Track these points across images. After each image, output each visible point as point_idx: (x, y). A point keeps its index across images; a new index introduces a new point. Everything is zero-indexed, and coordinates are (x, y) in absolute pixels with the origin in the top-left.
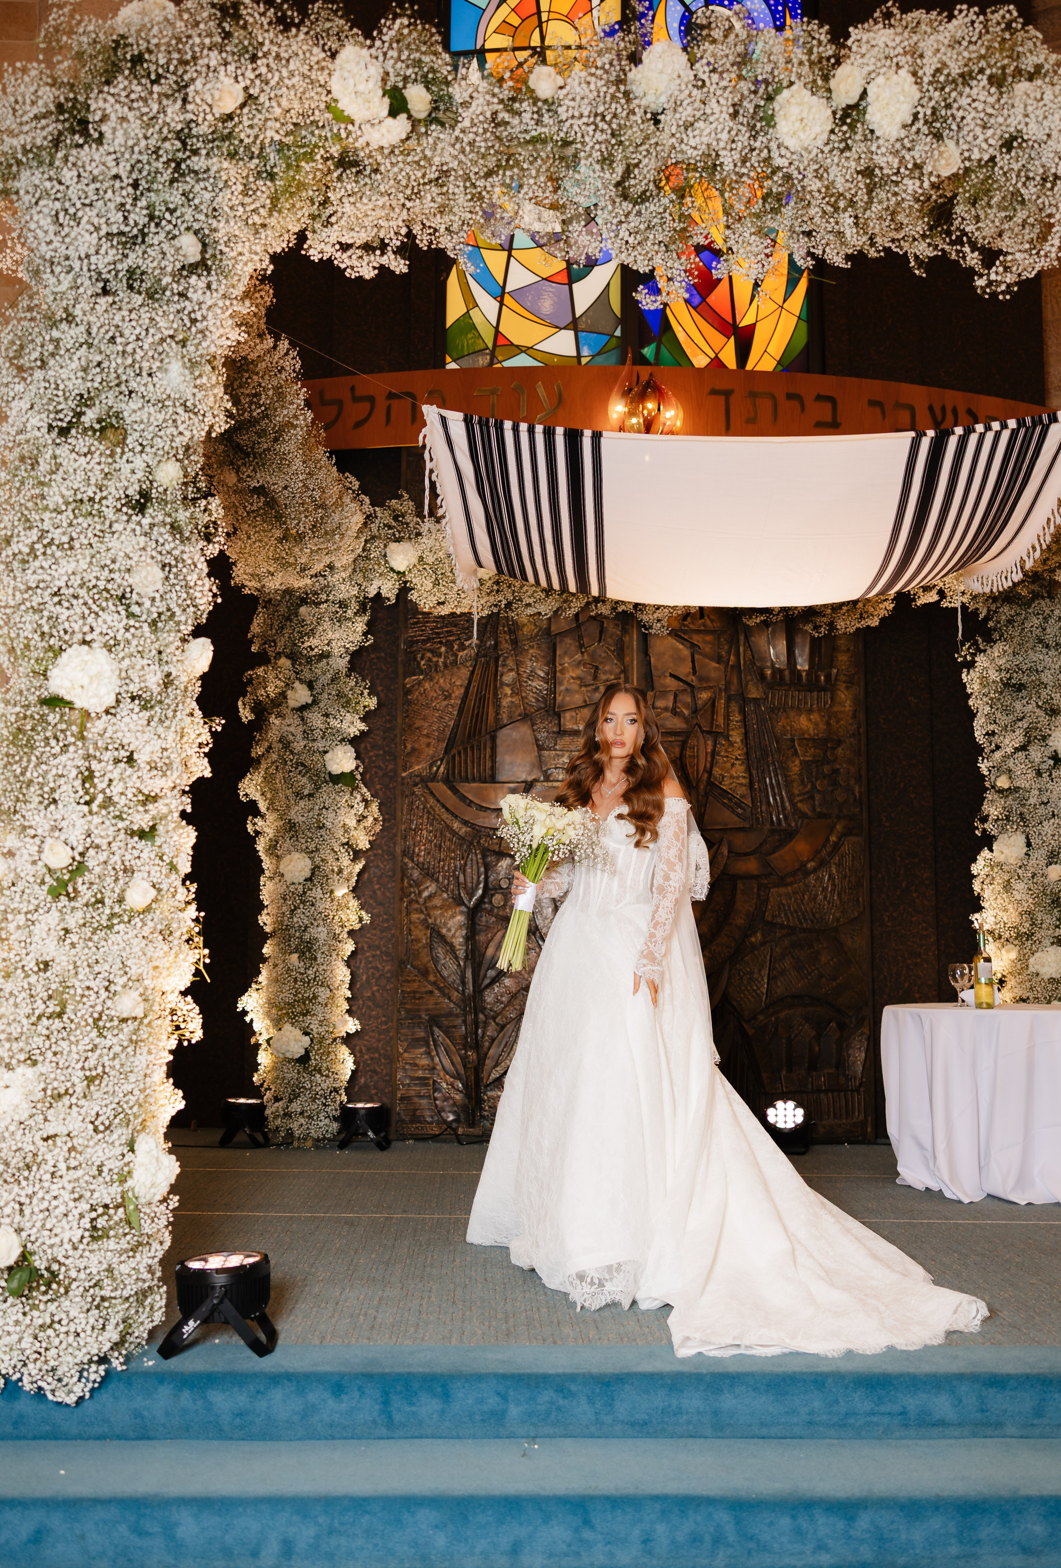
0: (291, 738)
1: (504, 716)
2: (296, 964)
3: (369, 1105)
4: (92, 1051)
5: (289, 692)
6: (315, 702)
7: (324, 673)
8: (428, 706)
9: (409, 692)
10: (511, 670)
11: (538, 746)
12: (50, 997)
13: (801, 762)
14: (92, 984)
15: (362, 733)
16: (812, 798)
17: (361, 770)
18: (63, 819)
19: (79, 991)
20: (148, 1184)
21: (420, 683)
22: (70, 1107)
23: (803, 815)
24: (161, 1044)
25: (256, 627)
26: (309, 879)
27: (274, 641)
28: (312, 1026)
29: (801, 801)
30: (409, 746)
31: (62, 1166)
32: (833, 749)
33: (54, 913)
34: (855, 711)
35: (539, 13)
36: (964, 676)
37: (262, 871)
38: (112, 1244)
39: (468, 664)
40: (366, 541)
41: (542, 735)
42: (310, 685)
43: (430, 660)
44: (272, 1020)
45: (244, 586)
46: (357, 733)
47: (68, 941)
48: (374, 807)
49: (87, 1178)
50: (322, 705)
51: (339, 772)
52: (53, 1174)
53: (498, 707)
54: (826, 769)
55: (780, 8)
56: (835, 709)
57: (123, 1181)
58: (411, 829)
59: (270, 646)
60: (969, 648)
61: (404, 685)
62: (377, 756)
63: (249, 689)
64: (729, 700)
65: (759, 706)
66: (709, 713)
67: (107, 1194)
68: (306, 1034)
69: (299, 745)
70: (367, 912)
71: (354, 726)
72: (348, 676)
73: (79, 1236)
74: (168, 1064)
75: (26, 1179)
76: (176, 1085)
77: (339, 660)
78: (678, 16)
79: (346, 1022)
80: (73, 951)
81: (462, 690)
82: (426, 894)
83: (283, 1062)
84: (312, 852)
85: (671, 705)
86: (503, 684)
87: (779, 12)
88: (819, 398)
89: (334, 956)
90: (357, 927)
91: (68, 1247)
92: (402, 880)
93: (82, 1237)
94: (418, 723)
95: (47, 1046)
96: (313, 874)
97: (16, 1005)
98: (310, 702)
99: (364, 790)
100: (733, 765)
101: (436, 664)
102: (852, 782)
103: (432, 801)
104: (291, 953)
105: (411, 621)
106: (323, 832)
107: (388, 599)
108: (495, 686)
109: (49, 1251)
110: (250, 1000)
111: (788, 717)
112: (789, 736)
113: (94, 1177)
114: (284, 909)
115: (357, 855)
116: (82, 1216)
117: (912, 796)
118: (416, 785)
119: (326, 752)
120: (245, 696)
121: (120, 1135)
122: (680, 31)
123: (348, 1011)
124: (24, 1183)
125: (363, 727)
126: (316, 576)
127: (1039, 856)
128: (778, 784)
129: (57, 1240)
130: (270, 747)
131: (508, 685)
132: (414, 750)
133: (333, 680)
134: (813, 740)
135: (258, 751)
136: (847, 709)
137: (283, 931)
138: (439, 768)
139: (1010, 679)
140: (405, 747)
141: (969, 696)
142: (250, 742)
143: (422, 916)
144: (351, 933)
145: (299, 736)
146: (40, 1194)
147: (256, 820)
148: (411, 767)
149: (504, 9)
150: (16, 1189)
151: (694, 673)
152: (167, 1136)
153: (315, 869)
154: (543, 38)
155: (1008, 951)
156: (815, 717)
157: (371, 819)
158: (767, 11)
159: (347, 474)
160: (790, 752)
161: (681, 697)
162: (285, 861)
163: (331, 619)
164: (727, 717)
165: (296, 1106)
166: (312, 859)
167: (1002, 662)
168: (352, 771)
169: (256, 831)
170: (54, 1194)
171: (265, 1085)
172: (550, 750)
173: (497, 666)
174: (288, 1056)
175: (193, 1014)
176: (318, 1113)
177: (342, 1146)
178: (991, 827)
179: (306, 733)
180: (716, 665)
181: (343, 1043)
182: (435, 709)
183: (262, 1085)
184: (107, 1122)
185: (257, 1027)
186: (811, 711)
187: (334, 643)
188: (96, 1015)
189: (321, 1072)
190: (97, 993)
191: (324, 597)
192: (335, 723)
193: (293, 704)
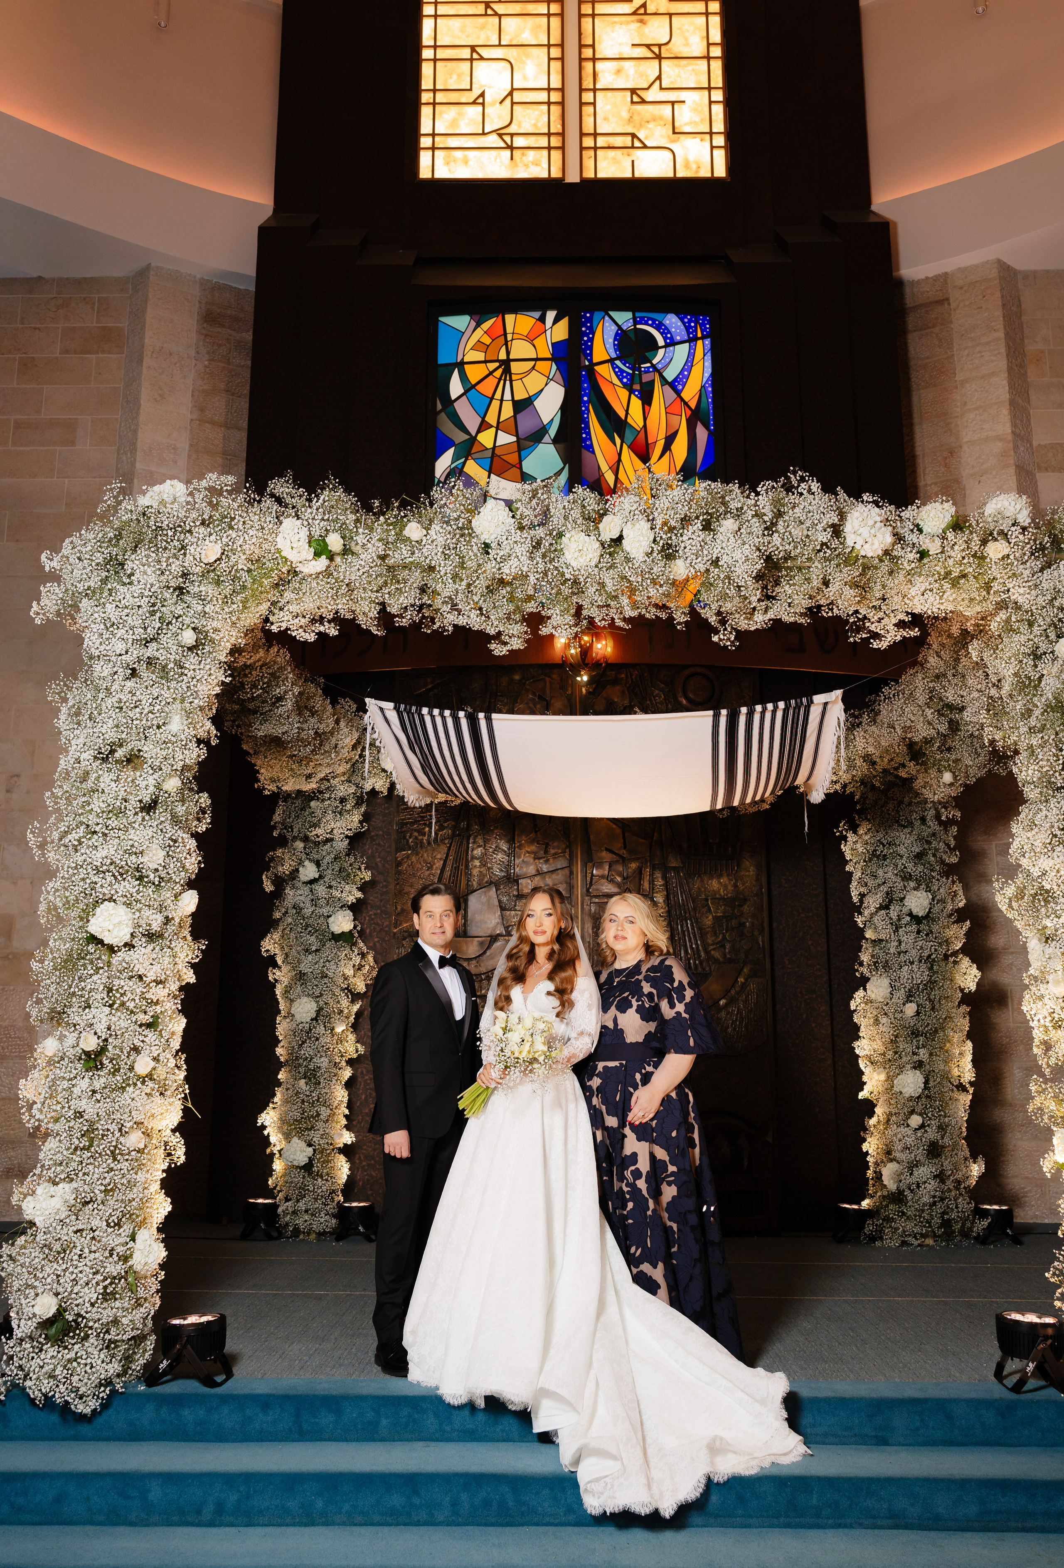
0: (302, 905)
1: (474, 883)
2: (304, 1087)
3: (362, 1204)
4: (108, 1172)
5: (301, 869)
6: (321, 877)
7: (329, 854)
8: (414, 875)
9: (399, 864)
10: (480, 846)
11: (501, 907)
12: (83, 1136)
13: (714, 918)
14: (109, 1127)
15: (358, 900)
16: (724, 946)
17: (359, 928)
18: (94, 1017)
19: (101, 1132)
20: (143, 1262)
21: (408, 857)
22: (93, 1210)
23: (716, 961)
24: (157, 1166)
25: (277, 818)
26: (315, 1019)
27: (291, 827)
28: (314, 1139)
29: (714, 949)
30: (399, 908)
31: (86, 1250)
32: (740, 906)
33: (87, 1079)
34: (758, 875)
35: (505, 334)
36: (842, 846)
37: (279, 1012)
38: (118, 1304)
39: (446, 842)
41: (505, 899)
42: (318, 864)
43: (416, 838)
44: (283, 1134)
45: (264, 789)
46: (354, 901)
47: (94, 1098)
48: (370, 958)
49: (101, 1258)
50: (326, 879)
51: (340, 932)
52: (80, 1255)
53: (469, 875)
54: (734, 923)
55: (693, 324)
56: (742, 873)
57: (126, 1261)
59: (288, 832)
60: (844, 825)
61: (396, 858)
62: (375, 914)
63: (272, 865)
64: (653, 868)
65: (679, 873)
66: (637, 879)
67: (114, 1268)
68: (310, 1145)
69: (308, 911)
70: (362, 1044)
71: (352, 895)
72: (348, 855)
73: (95, 1298)
74: (161, 1180)
75: (63, 1259)
76: (167, 1194)
77: (340, 844)
78: (613, 334)
79: (342, 1135)
80: (98, 1105)
81: (442, 862)
83: (291, 1168)
84: (318, 997)
85: (606, 872)
86: (473, 858)
87: (692, 327)
89: (334, 1081)
90: (355, 1056)
91: (88, 1305)
93: (98, 1299)
95: (80, 1168)
96: (317, 1016)
97: (60, 1141)
98: (317, 877)
99: (362, 945)
101: (422, 841)
102: (756, 933)
104: (300, 1079)
105: (402, 807)
106: (326, 980)
107: (382, 793)
108: (467, 861)
109: (76, 1308)
110: (268, 1117)
111: (702, 881)
112: (703, 896)
113: (106, 1258)
114: (294, 1044)
115: (356, 997)
116: (97, 1284)
117: (810, 943)
118: (404, 939)
119: (329, 916)
120: (268, 870)
121: (127, 1229)
122: (614, 345)
123: (346, 1126)
124: (61, 1262)
125: (359, 895)
126: (321, 780)
127: (901, 994)
128: (695, 936)
129: (80, 1300)
130: (287, 912)
131: (476, 858)
133: (335, 858)
134: (722, 899)
135: (277, 915)
136: (751, 873)
137: (294, 1062)
139: (875, 850)
140: (396, 908)
141: (847, 863)
142: (271, 909)
144: (350, 1062)
145: (308, 905)
146: (71, 1269)
147: (274, 971)
148: (400, 924)
149: (479, 332)
150: (55, 1266)
151: (625, 847)
152: (159, 1230)
153: (319, 1012)
154: (508, 353)
155: (878, 1074)
156: (723, 880)
157: (367, 967)
158: (682, 327)
160: (705, 910)
161: (614, 867)
162: (296, 1004)
163: (333, 812)
164: (652, 882)
165: (302, 1205)
166: (317, 1002)
167: (867, 837)
168: (351, 931)
169: (275, 979)
170: (80, 1269)
171: (278, 1188)
172: (511, 910)
173: (469, 844)
174: (296, 1163)
175: (179, 1145)
176: (320, 1211)
177: (338, 1239)
178: (865, 970)
179: (314, 902)
180: (643, 841)
181: (339, 1153)
182: (420, 877)
183: (275, 1188)
184: (116, 1221)
185: (273, 1139)
186: (720, 876)
187: (335, 832)
188: (112, 1148)
189: (322, 1177)
190: (112, 1133)
191: (327, 796)
192: (337, 894)
193: (304, 878)
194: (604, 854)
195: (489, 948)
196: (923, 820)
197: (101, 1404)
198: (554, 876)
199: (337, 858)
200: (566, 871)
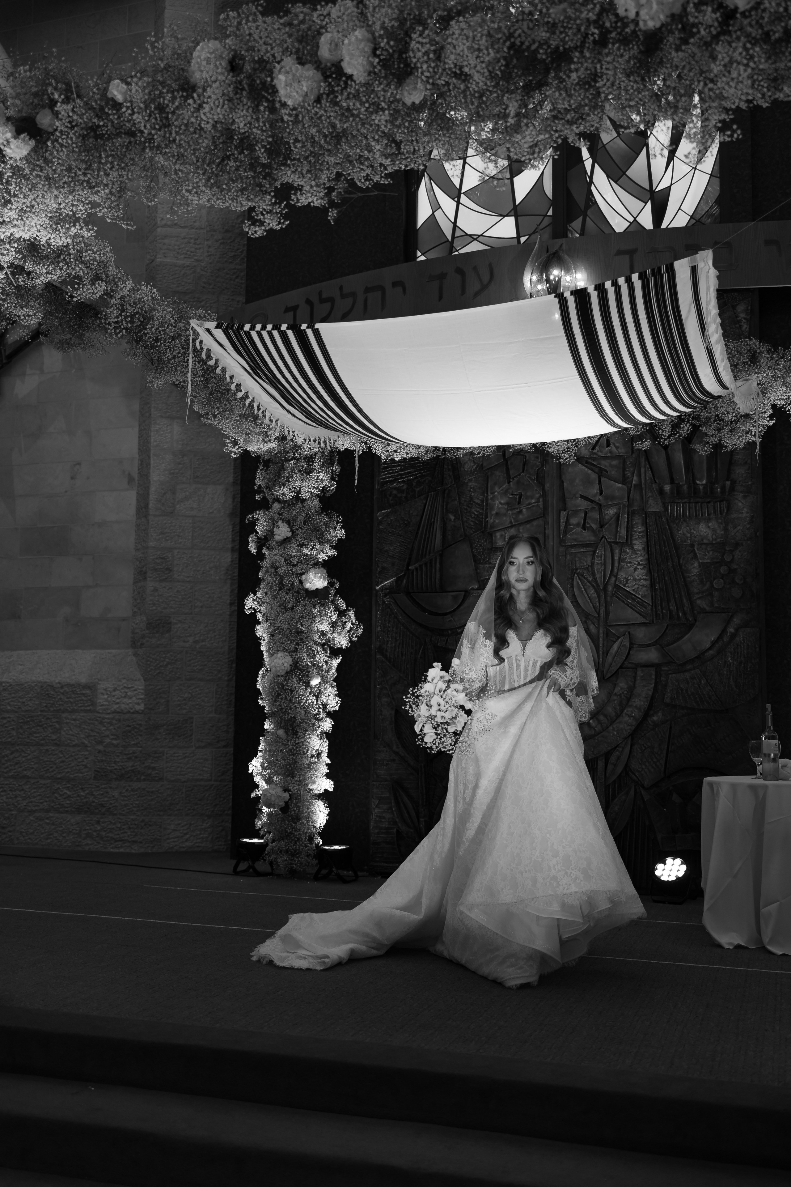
0: (277, 563)
1: (449, 538)
3: (342, 847)
5: (275, 529)
6: (293, 536)
7: (301, 514)
8: (393, 533)
9: (380, 523)
10: (454, 500)
11: (475, 561)
13: (701, 565)
15: (331, 558)
16: (710, 595)
17: (336, 586)
21: (387, 515)
23: (702, 610)
25: (259, 481)
26: (291, 672)
28: (291, 785)
29: (700, 598)
30: (380, 566)
32: (732, 551)
34: (753, 517)
37: (262, 666)
39: (423, 498)
41: (479, 553)
42: (290, 523)
43: (396, 496)
46: (328, 559)
48: (352, 615)
50: (298, 538)
51: (314, 589)
54: (723, 570)
56: (734, 515)
61: (376, 517)
63: (254, 528)
64: (631, 515)
65: (660, 518)
66: (614, 526)
68: (286, 791)
69: (283, 569)
71: (327, 553)
72: (321, 514)
77: (310, 503)
79: (322, 782)
81: (419, 519)
82: (391, 682)
84: (292, 651)
85: (581, 521)
86: (447, 512)
89: (312, 731)
90: (335, 708)
92: (376, 672)
94: (386, 547)
96: (292, 669)
98: (289, 536)
99: (340, 602)
100: (635, 569)
101: (400, 498)
102: (749, 580)
103: (395, 609)
104: (279, 729)
105: (383, 466)
106: (301, 636)
108: (442, 513)
110: (255, 764)
111: (687, 526)
112: (689, 542)
115: (335, 652)
118: (385, 596)
119: (302, 574)
120: (253, 533)
123: (327, 774)
125: (332, 553)
128: (677, 585)
130: (267, 572)
131: (452, 513)
132: (384, 568)
134: (712, 544)
135: (260, 574)
136: (745, 515)
138: (402, 581)
140: (378, 566)
142: (256, 569)
143: (388, 700)
144: (331, 714)
145: (283, 563)
147: (258, 627)
148: (383, 582)
151: (601, 493)
153: (293, 664)
156: (712, 524)
157: (349, 625)
160: (691, 556)
161: (590, 514)
163: (300, 471)
164: (629, 529)
166: (292, 656)
168: (326, 588)
169: (260, 636)
172: (486, 564)
173: (444, 498)
177: (315, 878)
179: (288, 561)
180: (621, 485)
181: (317, 799)
182: (398, 535)
186: (709, 520)
187: (303, 491)
189: (299, 820)
191: (291, 455)
192: (306, 551)
193: (278, 538)
194: (579, 501)
195: (463, 602)
198: (528, 526)
199: (308, 517)
200: (540, 522)
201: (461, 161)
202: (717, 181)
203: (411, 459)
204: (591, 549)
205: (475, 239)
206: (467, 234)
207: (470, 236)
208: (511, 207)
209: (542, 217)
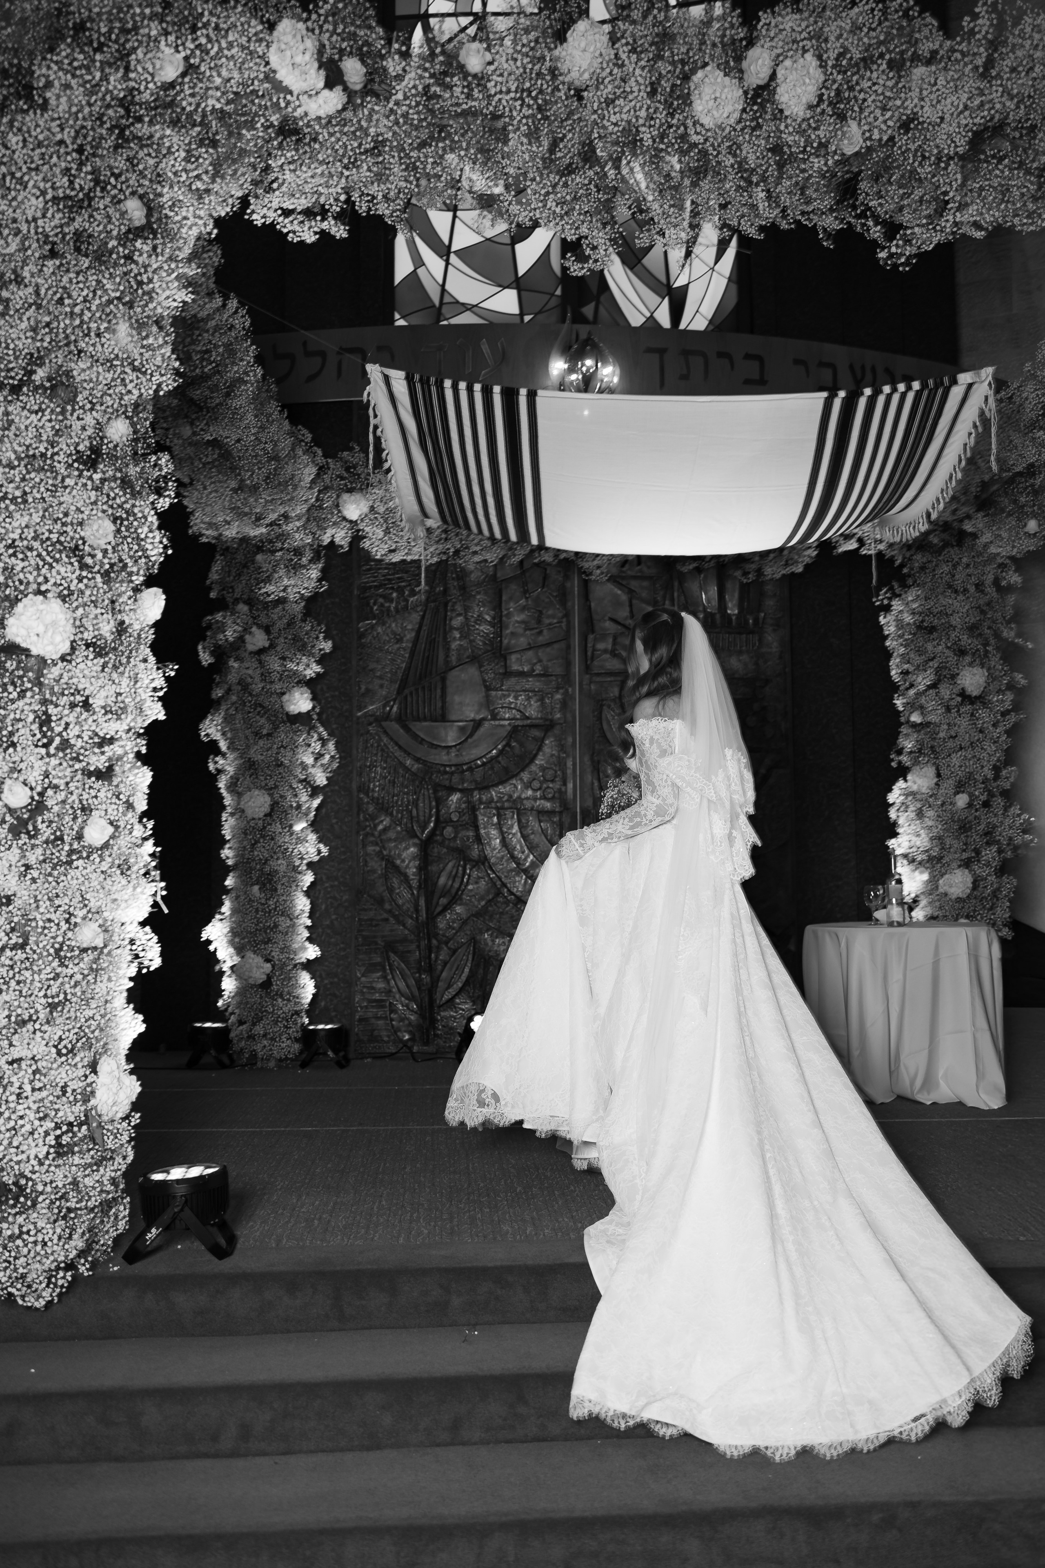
0: (250, 680)
1: (453, 658)
2: (258, 895)
3: (328, 1027)
4: (54, 979)
5: (247, 637)
6: (272, 646)
7: (280, 618)
8: (381, 649)
9: (362, 636)
10: (459, 615)
11: (486, 686)
12: (13, 930)
14: (53, 916)
15: (318, 674)
17: (317, 710)
18: (22, 761)
19: (41, 923)
20: (110, 1102)
21: (373, 627)
22: (34, 1033)
24: (121, 972)
25: (214, 574)
26: (268, 815)
27: (232, 587)
28: (273, 954)
30: (363, 687)
31: (28, 1088)
32: (762, 688)
33: (15, 851)
34: (781, 652)
36: (881, 618)
37: (224, 808)
38: (77, 1160)
39: (419, 609)
40: (320, 492)
41: (489, 677)
42: (267, 630)
43: (382, 605)
44: (234, 949)
45: (201, 535)
46: (313, 675)
47: (29, 876)
48: (331, 746)
49: (51, 1098)
50: (279, 648)
51: (296, 712)
53: (448, 649)
54: (755, 707)
56: (762, 650)
57: (86, 1100)
58: (366, 766)
59: (228, 593)
60: (886, 593)
61: (358, 629)
63: (209, 633)
67: (69, 1112)
68: (268, 961)
69: (257, 687)
70: (326, 845)
71: (310, 668)
72: (304, 620)
73: (44, 1152)
74: (128, 990)
76: (137, 1010)
77: (294, 606)
79: (305, 949)
80: (34, 886)
81: (413, 634)
82: (380, 827)
83: (247, 987)
84: (271, 789)
85: (610, 647)
86: (452, 628)
88: (748, 357)
89: (294, 887)
90: (316, 859)
91: (35, 1162)
92: (358, 814)
93: (48, 1153)
94: (372, 666)
95: (11, 975)
96: (272, 810)
98: (267, 646)
99: (321, 729)
101: (388, 609)
103: (385, 740)
104: (252, 885)
106: (281, 770)
107: (342, 547)
108: (444, 630)
109: (16, 1167)
110: (213, 930)
113: (58, 1097)
114: (245, 843)
115: (315, 791)
116: (47, 1133)
117: (834, 731)
118: (370, 724)
119: (283, 694)
120: (204, 640)
121: (83, 1057)
123: (308, 939)
125: (318, 669)
126: (271, 524)
127: (949, 785)
129: (23, 1157)
130: (229, 690)
131: (456, 629)
132: (368, 691)
133: (288, 624)
134: (743, 679)
135: (218, 693)
136: (774, 650)
137: (244, 864)
138: (392, 707)
139: (923, 621)
140: (359, 688)
141: (886, 637)
142: (210, 685)
143: (378, 849)
144: (310, 865)
145: (257, 679)
147: (217, 759)
148: (365, 707)
152: (129, 1058)
153: (274, 805)
154: (484, 4)
155: (918, 874)
156: (745, 657)
157: (327, 757)
159: (300, 427)
161: (619, 640)
162: (246, 797)
163: (286, 566)
165: (259, 1029)
166: (271, 795)
167: (915, 606)
168: (309, 712)
169: (217, 769)
170: (21, 1113)
171: (230, 1010)
172: (496, 690)
173: (446, 611)
174: (251, 981)
175: (150, 943)
176: (280, 1035)
177: (304, 1065)
178: (905, 759)
179: (264, 676)
181: (303, 969)
182: (387, 652)
183: (226, 1010)
184: (70, 1046)
185: (220, 955)
186: (739, 653)
187: (289, 590)
188: (57, 946)
189: (281, 996)
190: (58, 925)
191: (279, 545)
192: (291, 666)
193: (251, 648)
194: (608, 624)
195: (471, 735)
196: (979, 586)
197: (60, 1295)
198: (548, 650)
199: (290, 624)
200: (562, 645)
201: (450, 214)
202: (734, 287)
203: (413, 561)
204: (619, 678)
205: (468, 309)
206: (457, 302)
207: (463, 304)
208: (513, 278)
209: (548, 296)
